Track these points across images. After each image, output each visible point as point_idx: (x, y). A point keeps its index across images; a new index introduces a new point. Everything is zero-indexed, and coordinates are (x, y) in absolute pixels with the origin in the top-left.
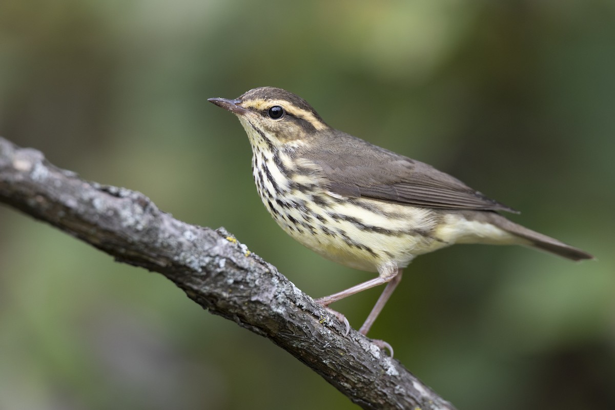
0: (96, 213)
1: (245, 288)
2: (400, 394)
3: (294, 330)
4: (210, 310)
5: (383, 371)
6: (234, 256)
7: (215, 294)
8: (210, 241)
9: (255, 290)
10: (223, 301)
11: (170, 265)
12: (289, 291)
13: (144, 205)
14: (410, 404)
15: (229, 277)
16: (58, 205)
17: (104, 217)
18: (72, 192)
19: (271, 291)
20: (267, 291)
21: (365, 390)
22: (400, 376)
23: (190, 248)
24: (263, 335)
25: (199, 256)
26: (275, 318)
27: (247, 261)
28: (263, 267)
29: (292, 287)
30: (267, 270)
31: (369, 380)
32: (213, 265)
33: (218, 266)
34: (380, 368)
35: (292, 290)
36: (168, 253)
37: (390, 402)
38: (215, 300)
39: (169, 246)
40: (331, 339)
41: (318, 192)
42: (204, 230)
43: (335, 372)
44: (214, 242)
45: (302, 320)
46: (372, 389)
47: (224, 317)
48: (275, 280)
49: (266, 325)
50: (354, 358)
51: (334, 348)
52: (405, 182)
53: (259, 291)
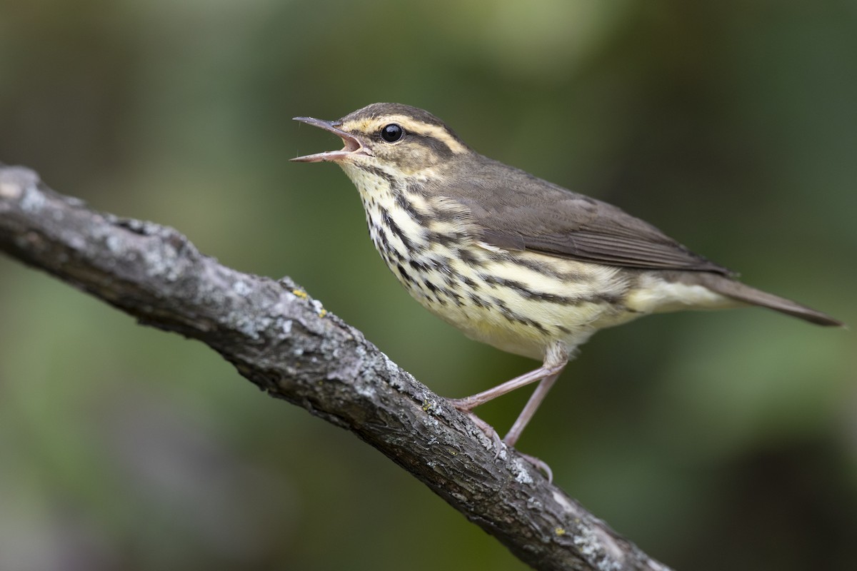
0: (111, 257)
1: (320, 362)
2: (534, 509)
3: (387, 420)
4: (270, 392)
5: (511, 477)
6: (303, 317)
7: (277, 370)
8: (270, 297)
9: (333, 364)
10: (288, 380)
11: (215, 329)
12: (380, 366)
13: (179, 246)
14: (548, 523)
15: (296, 345)
16: (58, 245)
17: (122, 262)
18: (78, 227)
19: (355, 366)
20: (350, 365)
21: (486, 504)
22: (534, 484)
23: (242, 306)
24: (344, 427)
25: (255, 316)
26: (360, 404)
27: (322, 324)
28: (344, 333)
29: (384, 360)
30: (349, 337)
31: (491, 489)
32: (275, 330)
33: (281, 330)
34: (507, 473)
35: (385, 364)
36: (213, 312)
37: (520, 520)
38: (277, 378)
39: (213, 303)
40: (438, 432)
41: (465, 244)
42: (262, 280)
43: (445, 478)
44: (276, 297)
45: (398, 406)
46: (496, 503)
47: (289, 401)
48: (361, 351)
49: (349, 413)
50: (471, 459)
51: (443, 444)
52: (585, 230)
53: (338, 366)
